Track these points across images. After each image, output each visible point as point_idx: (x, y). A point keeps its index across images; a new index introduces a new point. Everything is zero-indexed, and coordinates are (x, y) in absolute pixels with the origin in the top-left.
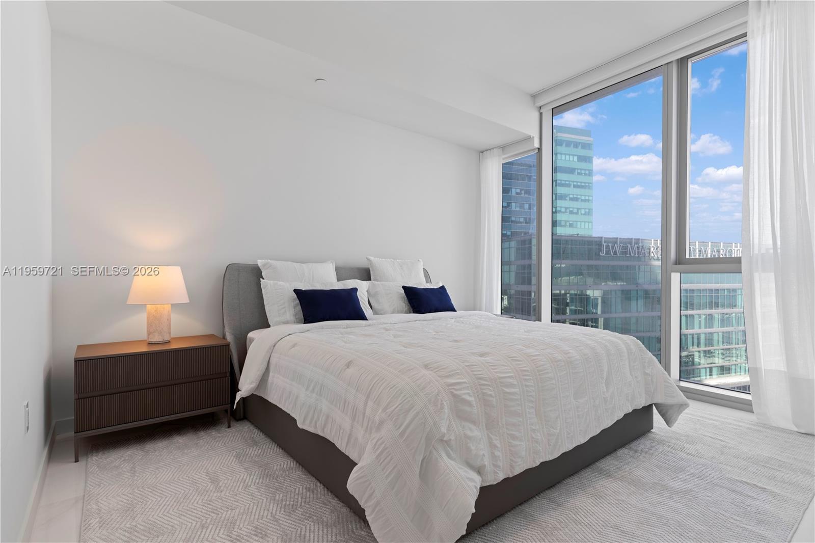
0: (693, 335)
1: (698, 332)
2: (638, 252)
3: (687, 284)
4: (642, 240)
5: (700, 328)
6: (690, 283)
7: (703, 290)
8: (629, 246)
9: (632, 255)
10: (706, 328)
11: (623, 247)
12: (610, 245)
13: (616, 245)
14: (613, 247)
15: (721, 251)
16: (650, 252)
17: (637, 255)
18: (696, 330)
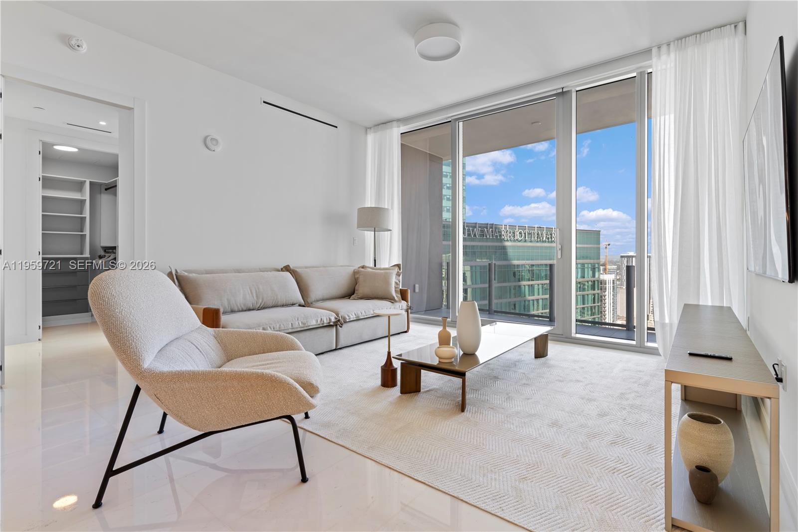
0: (533, 300)
1: (537, 298)
2: (492, 235)
3: (529, 260)
4: (495, 225)
5: (539, 295)
6: (532, 260)
7: (540, 265)
8: (486, 230)
9: (488, 237)
10: (543, 295)
11: (481, 230)
12: (471, 228)
13: (475, 229)
14: (473, 230)
15: (553, 234)
16: (501, 235)
17: (491, 237)
18: (536, 297)
